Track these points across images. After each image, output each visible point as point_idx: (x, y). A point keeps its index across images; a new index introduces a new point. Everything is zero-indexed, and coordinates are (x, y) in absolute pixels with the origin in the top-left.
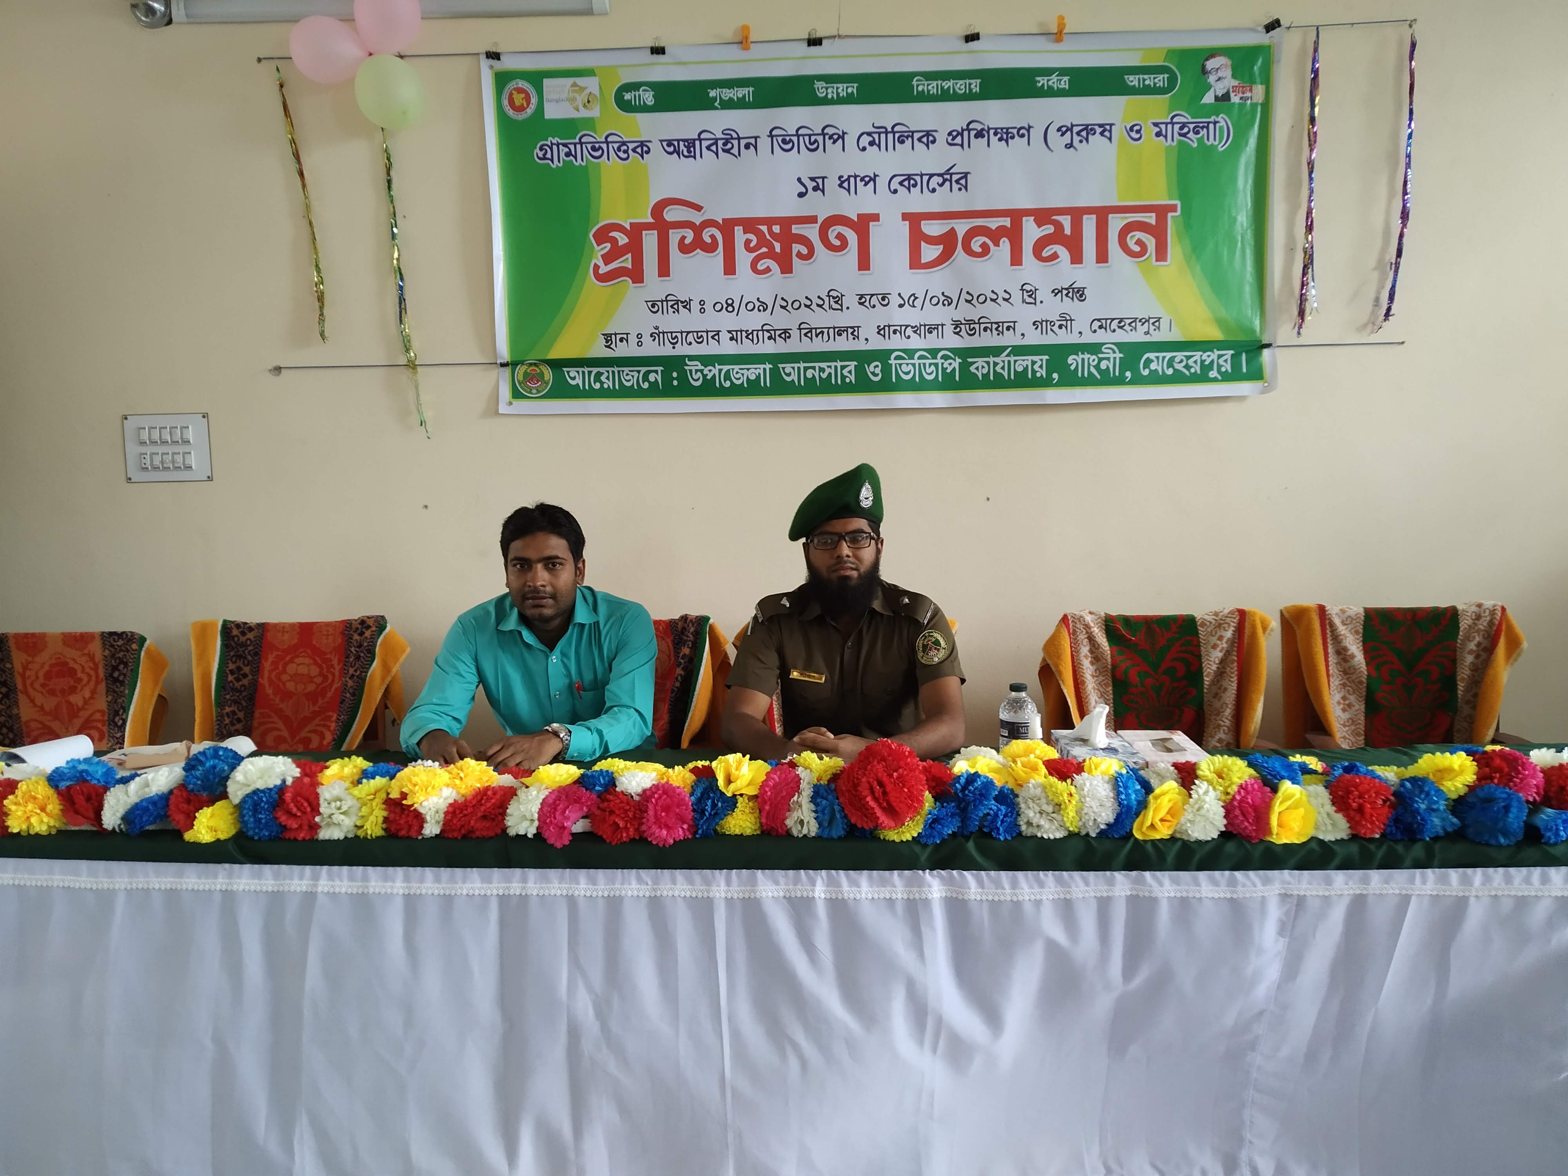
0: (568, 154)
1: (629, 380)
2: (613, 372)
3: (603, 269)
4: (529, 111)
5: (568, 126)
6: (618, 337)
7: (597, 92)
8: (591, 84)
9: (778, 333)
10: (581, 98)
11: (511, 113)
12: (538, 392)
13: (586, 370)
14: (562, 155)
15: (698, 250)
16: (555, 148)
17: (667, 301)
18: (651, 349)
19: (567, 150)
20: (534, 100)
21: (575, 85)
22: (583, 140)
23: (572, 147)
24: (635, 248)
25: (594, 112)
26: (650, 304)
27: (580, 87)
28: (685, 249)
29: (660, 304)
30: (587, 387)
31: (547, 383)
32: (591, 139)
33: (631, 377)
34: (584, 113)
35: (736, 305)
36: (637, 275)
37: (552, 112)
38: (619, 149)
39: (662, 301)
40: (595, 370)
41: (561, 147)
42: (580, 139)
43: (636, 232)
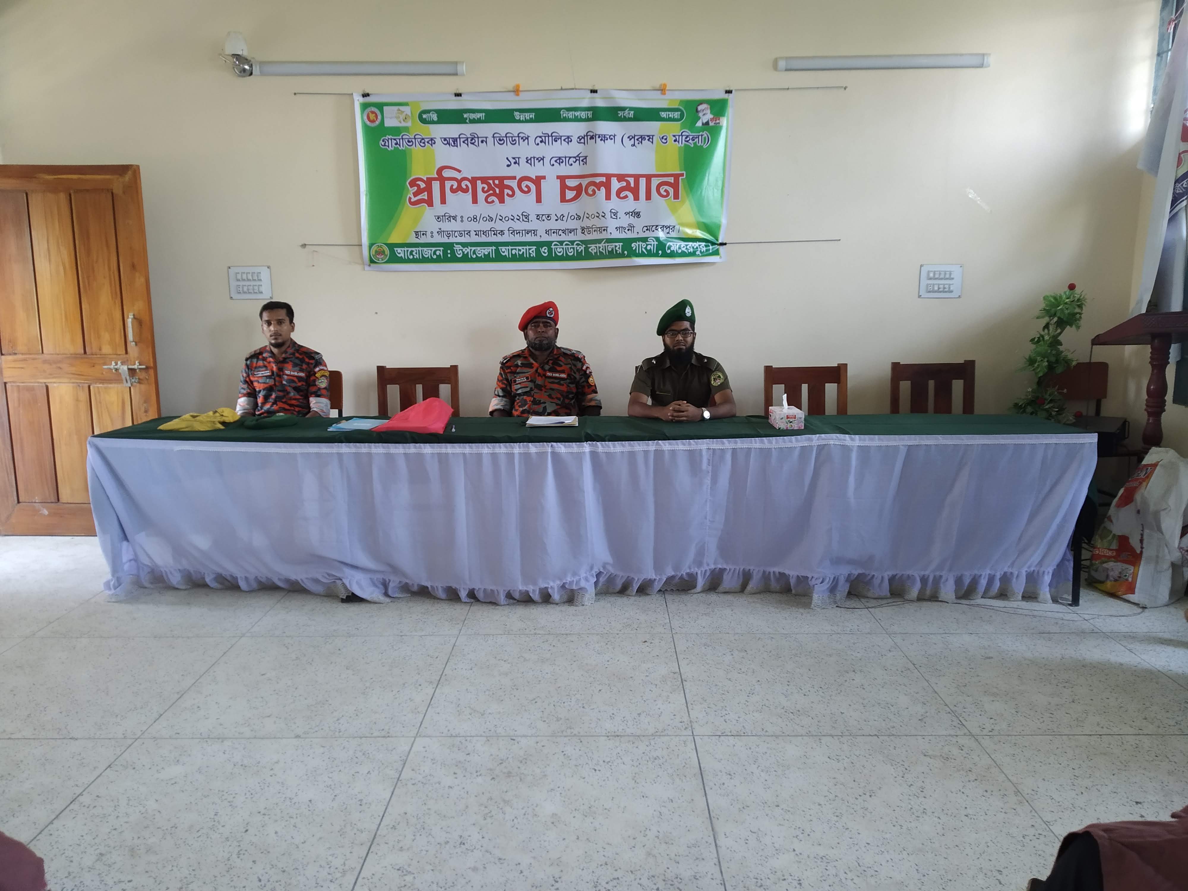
0: (396, 144)
1: (426, 255)
2: (419, 250)
3: (414, 199)
4: (377, 123)
5: (396, 131)
6: (422, 233)
7: (410, 114)
8: (407, 110)
9: (498, 232)
10: (402, 117)
11: (368, 123)
12: (382, 260)
13: (406, 249)
14: (393, 144)
15: (460, 192)
16: (390, 141)
17: (445, 216)
18: (438, 239)
19: (395, 142)
20: (379, 117)
21: (399, 110)
22: (404, 137)
23: (398, 141)
24: (429, 189)
25: (409, 124)
26: (437, 217)
27: (401, 111)
28: (453, 191)
29: (441, 217)
30: (406, 258)
31: (387, 256)
32: (408, 137)
33: (428, 252)
34: (403, 124)
35: (478, 219)
36: (430, 202)
37: (388, 123)
38: (421, 142)
39: (443, 216)
40: (410, 249)
41: (393, 140)
42: (402, 136)
43: (429, 182)
